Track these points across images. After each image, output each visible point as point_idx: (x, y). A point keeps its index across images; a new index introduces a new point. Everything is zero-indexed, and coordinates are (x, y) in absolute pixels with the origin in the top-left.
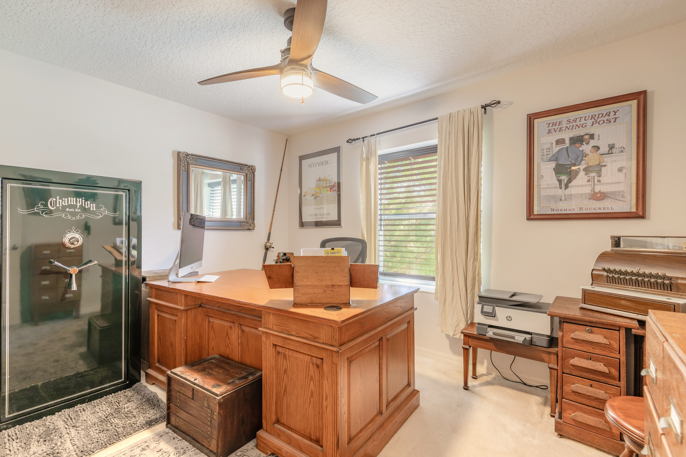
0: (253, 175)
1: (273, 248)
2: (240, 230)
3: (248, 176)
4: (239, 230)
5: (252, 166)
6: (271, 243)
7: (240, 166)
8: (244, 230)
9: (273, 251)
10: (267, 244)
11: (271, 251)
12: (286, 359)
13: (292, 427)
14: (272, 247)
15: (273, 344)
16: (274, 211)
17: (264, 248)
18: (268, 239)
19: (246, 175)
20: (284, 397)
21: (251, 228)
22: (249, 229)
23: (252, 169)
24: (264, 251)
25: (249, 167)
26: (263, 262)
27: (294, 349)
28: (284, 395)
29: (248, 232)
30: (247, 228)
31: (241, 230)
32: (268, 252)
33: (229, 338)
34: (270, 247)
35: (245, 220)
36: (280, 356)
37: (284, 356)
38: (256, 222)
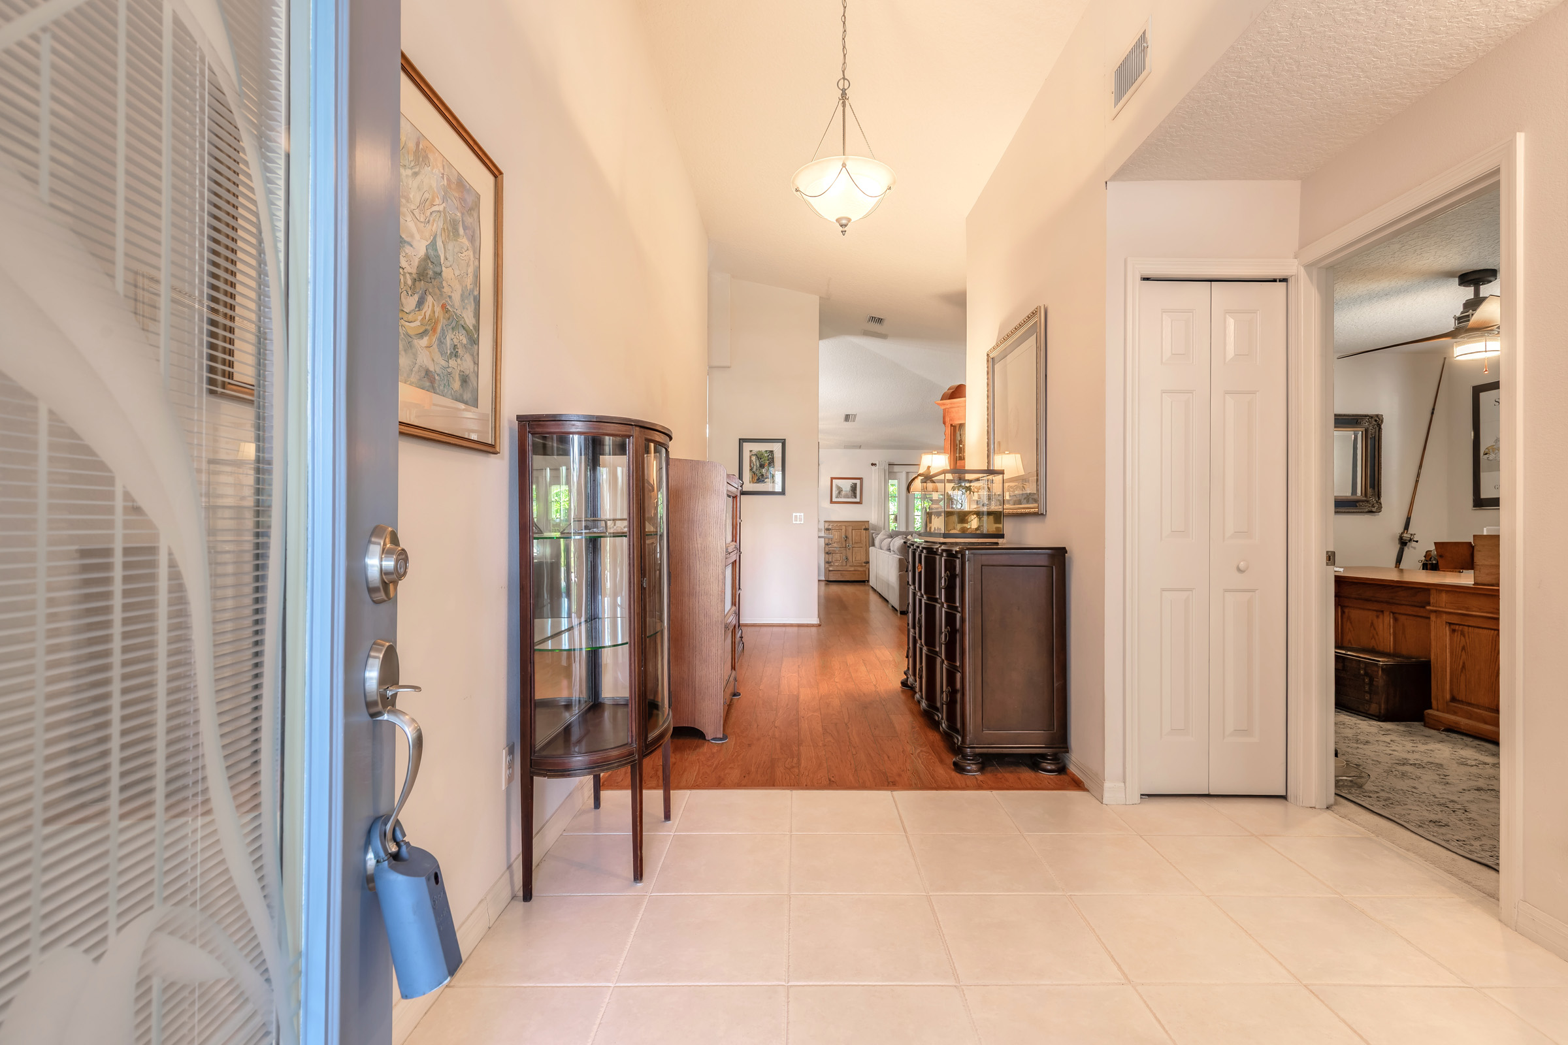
0: (1377, 429)
1: (1417, 542)
2: (1356, 512)
3: (1370, 430)
4: (1354, 512)
5: (1377, 416)
6: (1411, 535)
7: (1356, 419)
8: (1364, 512)
9: (1415, 548)
10: (1405, 535)
11: (1412, 547)
12: (1464, 636)
13: (1473, 702)
14: (1414, 541)
15: (1446, 622)
16: (1417, 482)
17: (1397, 542)
18: (1407, 527)
19: (1366, 431)
20: (1462, 674)
21: (1374, 510)
22: (1371, 512)
23: (1376, 421)
24: (1398, 546)
25: (1372, 417)
26: (1396, 564)
27: (1474, 625)
28: (1462, 671)
29: (1367, 517)
30: (1367, 510)
31: (1359, 512)
32: (1406, 549)
33: (1375, 629)
34: (1410, 540)
35: (1364, 498)
36: (1456, 634)
37: (1461, 634)
38: (1382, 500)
